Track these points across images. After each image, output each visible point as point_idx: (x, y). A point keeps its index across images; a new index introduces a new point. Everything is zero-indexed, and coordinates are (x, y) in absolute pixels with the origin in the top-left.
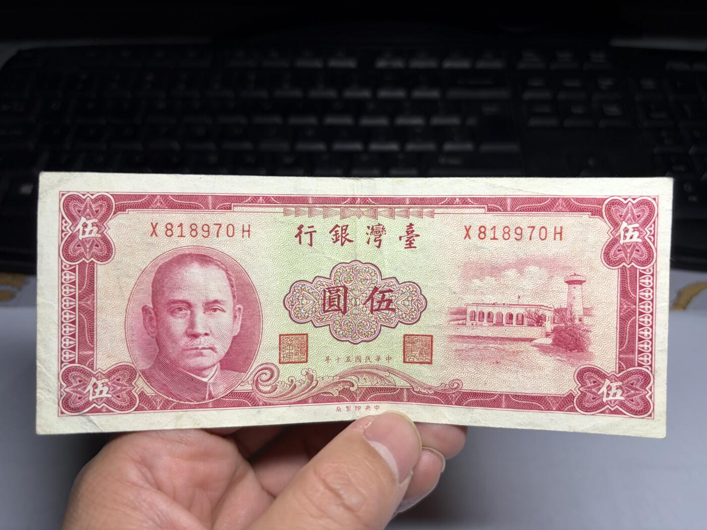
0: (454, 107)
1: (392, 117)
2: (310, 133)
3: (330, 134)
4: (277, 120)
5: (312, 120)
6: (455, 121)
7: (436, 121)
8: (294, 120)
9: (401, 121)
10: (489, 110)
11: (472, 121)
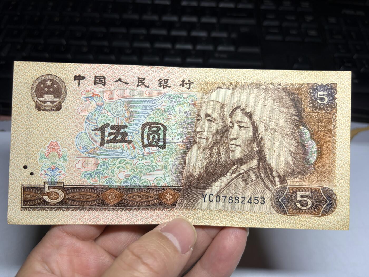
0: (224, 28)
1: (189, 31)
2: (142, 38)
3: (153, 39)
4: (123, 30)
5: (143, 31)
6: (224, 35)
7: (214, 34)
8: (133, 31)
9: (194, 34)
10: (244, 30)
11: (234, 36)
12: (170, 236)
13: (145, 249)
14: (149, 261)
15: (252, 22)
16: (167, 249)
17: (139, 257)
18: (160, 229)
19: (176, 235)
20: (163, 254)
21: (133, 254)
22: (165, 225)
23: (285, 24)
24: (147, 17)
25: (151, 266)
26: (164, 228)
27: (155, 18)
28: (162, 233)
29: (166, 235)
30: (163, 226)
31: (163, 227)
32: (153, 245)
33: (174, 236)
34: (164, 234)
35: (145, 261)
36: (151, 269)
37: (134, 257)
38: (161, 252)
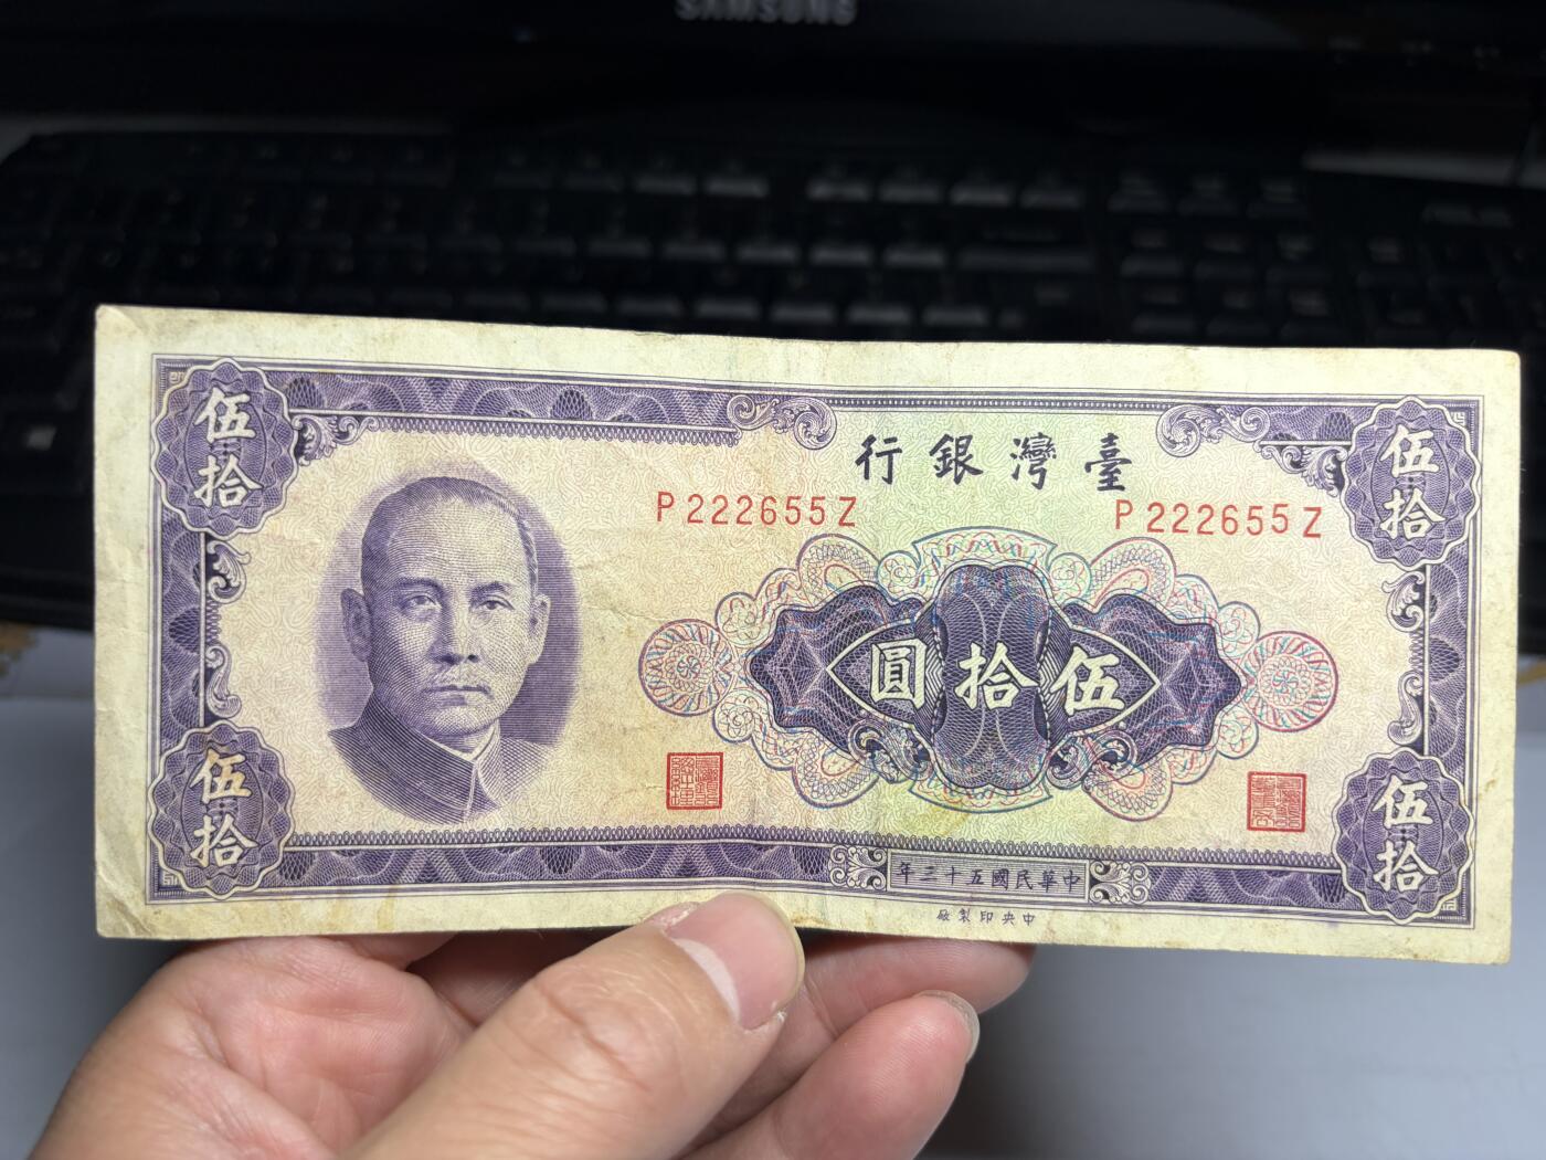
12: (702, 955)
13: (605, 990)
14: (615, 1036)
15: (1079, 261)
16: (691, 1001)
17: (576, 1019)
18: (666, 925)
19: (725, 954)
20: (672, 1018)
21: (556, 1004)
22: (686, 914)
23: (1204, 271)
24: (681, 249)
25: (622, 1058)
26: (677, 924)
27: (713, 251)
28: (673, 940)
29: (687, 950)
30: (677, 916)
31: (675, 921)
32: (634, 977)
33: (720, 955)
34: (679, 943)
35: (601, 1038)
36: (621, 1068)
37: (559, 1019)
38: (663, 1009)
